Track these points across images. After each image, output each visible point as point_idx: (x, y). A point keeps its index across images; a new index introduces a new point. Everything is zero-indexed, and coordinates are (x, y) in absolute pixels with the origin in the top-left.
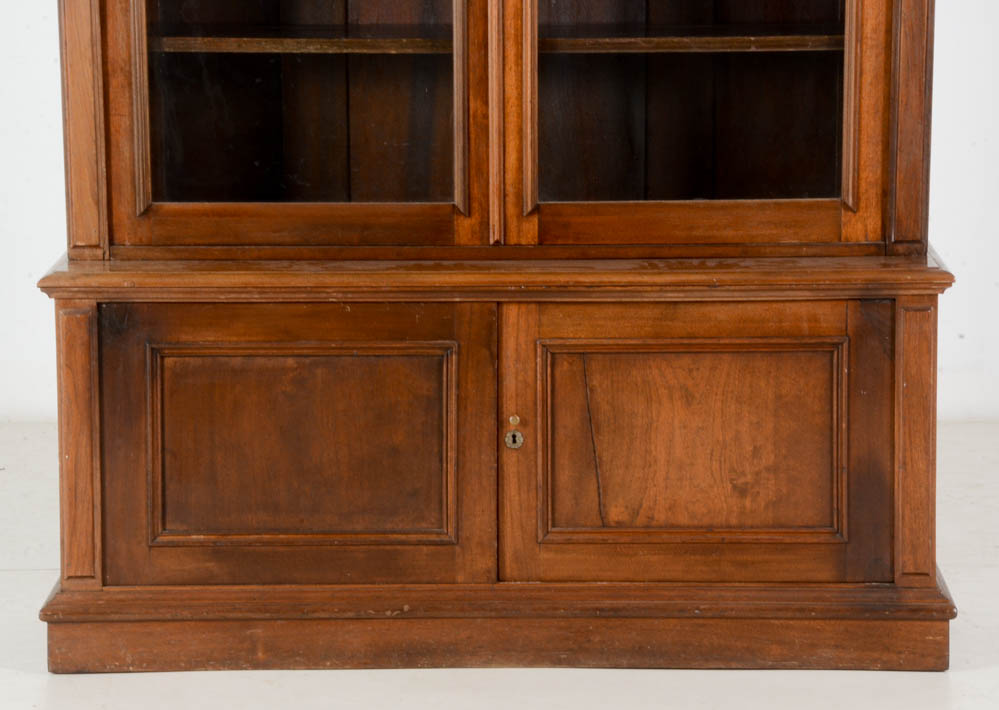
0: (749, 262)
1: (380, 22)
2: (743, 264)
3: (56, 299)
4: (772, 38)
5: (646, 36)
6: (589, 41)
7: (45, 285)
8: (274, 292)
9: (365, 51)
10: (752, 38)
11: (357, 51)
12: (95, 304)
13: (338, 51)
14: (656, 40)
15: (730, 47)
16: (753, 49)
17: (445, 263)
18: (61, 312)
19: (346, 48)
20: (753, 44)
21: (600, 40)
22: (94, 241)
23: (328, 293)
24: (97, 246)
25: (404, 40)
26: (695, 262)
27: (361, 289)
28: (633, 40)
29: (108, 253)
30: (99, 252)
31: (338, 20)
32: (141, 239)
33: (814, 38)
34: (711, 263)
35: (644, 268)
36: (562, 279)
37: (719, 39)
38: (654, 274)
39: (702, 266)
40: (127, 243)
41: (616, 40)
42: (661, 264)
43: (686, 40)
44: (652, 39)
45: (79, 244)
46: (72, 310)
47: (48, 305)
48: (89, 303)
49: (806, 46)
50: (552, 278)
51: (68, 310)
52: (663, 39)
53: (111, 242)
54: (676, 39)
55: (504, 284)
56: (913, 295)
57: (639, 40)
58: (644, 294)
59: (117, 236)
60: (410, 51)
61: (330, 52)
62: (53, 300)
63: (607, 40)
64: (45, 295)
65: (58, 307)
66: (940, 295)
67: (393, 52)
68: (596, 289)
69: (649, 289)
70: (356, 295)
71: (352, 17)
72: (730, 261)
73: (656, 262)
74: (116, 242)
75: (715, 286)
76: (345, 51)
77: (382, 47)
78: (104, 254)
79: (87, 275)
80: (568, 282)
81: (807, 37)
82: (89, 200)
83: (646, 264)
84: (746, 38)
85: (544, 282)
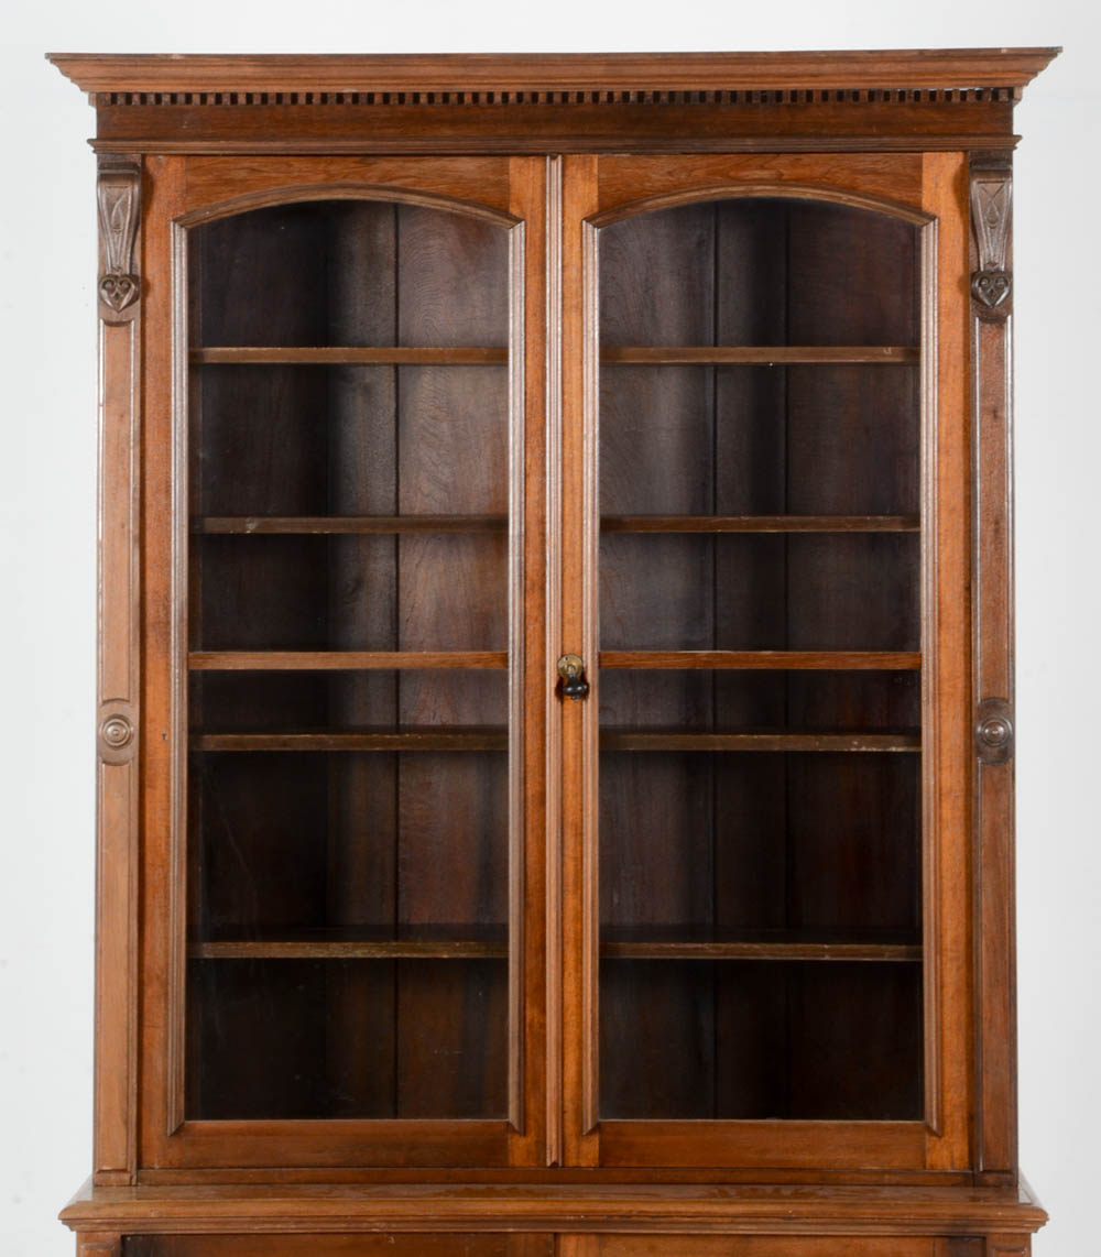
0: (827, 1191)
1: (432, 922)
2: (821, 1193)
3: (78, 1232)
4: (845, 946)
5: (714, 942)
6: (654, 946)
7: (67, 1216)
8: (313, 1222)
9: (415, 956)
10: (826, 946)
11: (407, 955)
12: (119, 1237)
13: (387, 956)
14: (723, 945)
15: (803, 955)
16: (827, 958)
17: (498, 1187)
18: (83, 1247)
19: (397, 952)
20: (827, 952)
21: (666, 945)
22: (121, 1165)
23: (369, 1222)
24: (124, 1171)
25: (457, 944)
26: (769, 1189)
27: (406, 1219)
28: (700, 945)
29: (135, 1178)
30: (126, 1177)
31: (388, 919)
32: (170, 1162)
33: (891, 947)
34: (786, 1191)
35: (714, 1196)
36: (625, 1208)
37: (791, 946)
38: (725, 1203)
39: (777, 1196)
40: (157, 1166)
41: (682, 946)
42: (731, 1191)
43: (756, 946)
44: (720, 945)
45: (105, 1168)
46: (96, 1244)
47: (69, 1238)
48: (112, 1236)
49: (883, 955)
50: (615, 1207)
51: (89, 1244)
52: (732, 945)
53: (139, 1166)
54: (746, 946)
55: (562, 1213)
56: (1005, 1234)
57: (706, 945)
58: (714, 1226)
59: (146, 1157)
60: (463, 955)
61: (379, 956)
62: (74, 1233)
63: (673, 945)
64: (66, 1228)
65: (80, 1241)
66: (1033, 1235)
67: (445, 956)
68: (662, 1220)
69: (719, 1220)
70: (401, 1225)
71: (403, 917)
72: (807, 1189)
73: (726, 1188)
74: (145, 1165)
75: (790, 1218)
76: (394, 956)
77: (434, 951)
78: (131, 1178)
79: (111, 1205)
80: (631, 1211)
81: (884, 947)
82: (118, 1121)
83: (716, 1191)
84: (819, 946)
85: (605, 1211)
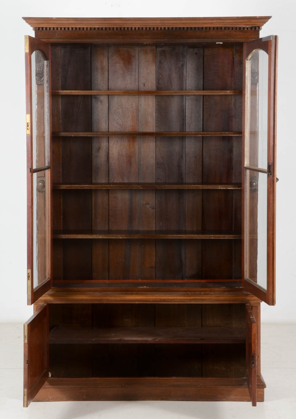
0: (212, 293)
1: (117, 229)
2: (210, 294)
4: (217, 235)
5: (185, 235)
6: (171, 236)
9: (114, 238)
10: (212, 235)
11: (112, 238)
13: (107, 238)
14: (188, 235)
15: (207, 238)
16: (212, 238)
17: (134, 292)
19: (109, 237)
20: (212, 237)
21: (174, 235)
23: (103, 301)
25: (124, 235)
26: (198, 293)
27: (112, 300)
28: (182, 235)
31: (107, 229)
33: (228, 236)
34: (202, 293)
35: (185, 294)
36: (164, 298)
37: (203, 235)
38: (188, 296)
39: (200, 294)
41: (177, 235)
43: (195, 235)
44: (186, 235)
49: (226, 237)
50: (162, 298)
52: (190, 235)
54: (193, 235)
55: (149, 299)
57: (184, 235)
60: (125, 238)
61: (105, 238)
63: (175, 235)
67: (121, 238)
69: (187, 300)
70: (111, 302)
71: (110, 228)
72: (207, 293)
73: (188, 292)
75: (204, 300)
76: (109, 238)
77: (118, 237)
80: (166, 298)
81: (226, 235)
84: (211, 235)
